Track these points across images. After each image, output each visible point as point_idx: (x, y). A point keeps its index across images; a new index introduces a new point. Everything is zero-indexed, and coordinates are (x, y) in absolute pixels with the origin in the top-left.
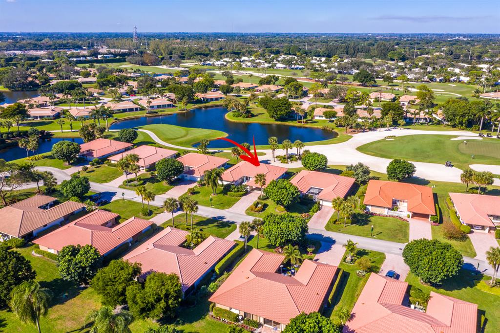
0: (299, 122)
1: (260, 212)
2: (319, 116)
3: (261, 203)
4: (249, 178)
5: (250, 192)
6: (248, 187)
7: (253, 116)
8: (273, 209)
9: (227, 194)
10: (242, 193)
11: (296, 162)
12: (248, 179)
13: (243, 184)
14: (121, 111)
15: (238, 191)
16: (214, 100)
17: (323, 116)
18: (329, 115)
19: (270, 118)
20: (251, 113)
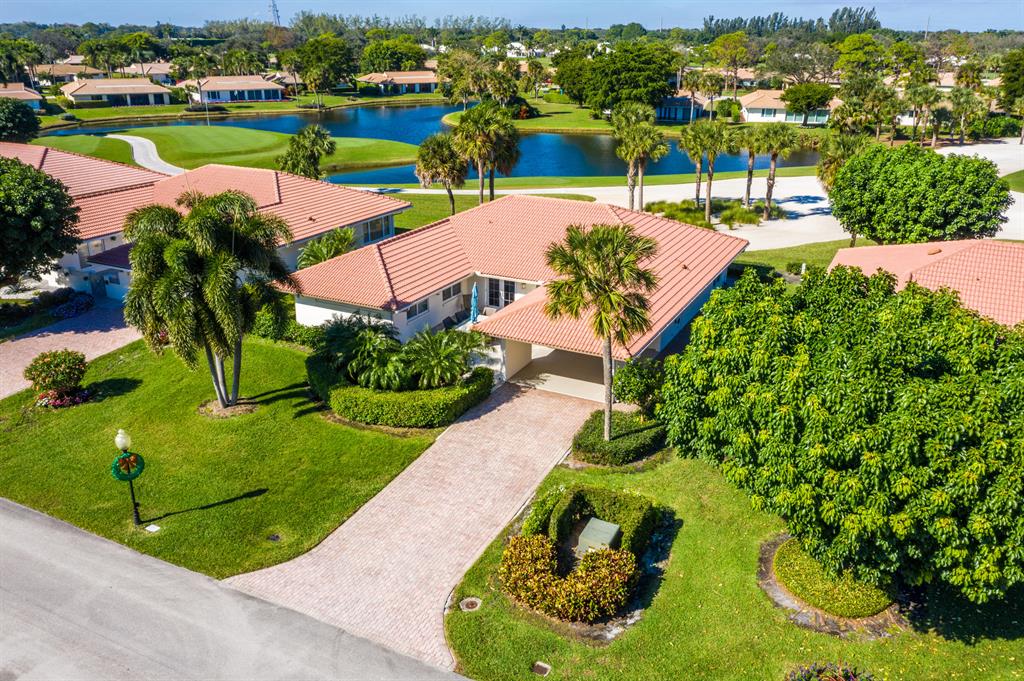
1: (604, 617)
2: (764, 111)
3: (616, 505)
4: (510, 288)
5: (510, 390)
6: (498, 353)
7: (532, 113)
8: (732, 573)
9: (324, 408)
10: (441, 396)
11: (753, 226)
12: (499, 293)
13: (467, 327)
14: (105, 99)
15: (411, 384)
16: (417, 89)
17: (775, 110)
18: (808, 97)
19: (592, 120)
20: (527, 105)
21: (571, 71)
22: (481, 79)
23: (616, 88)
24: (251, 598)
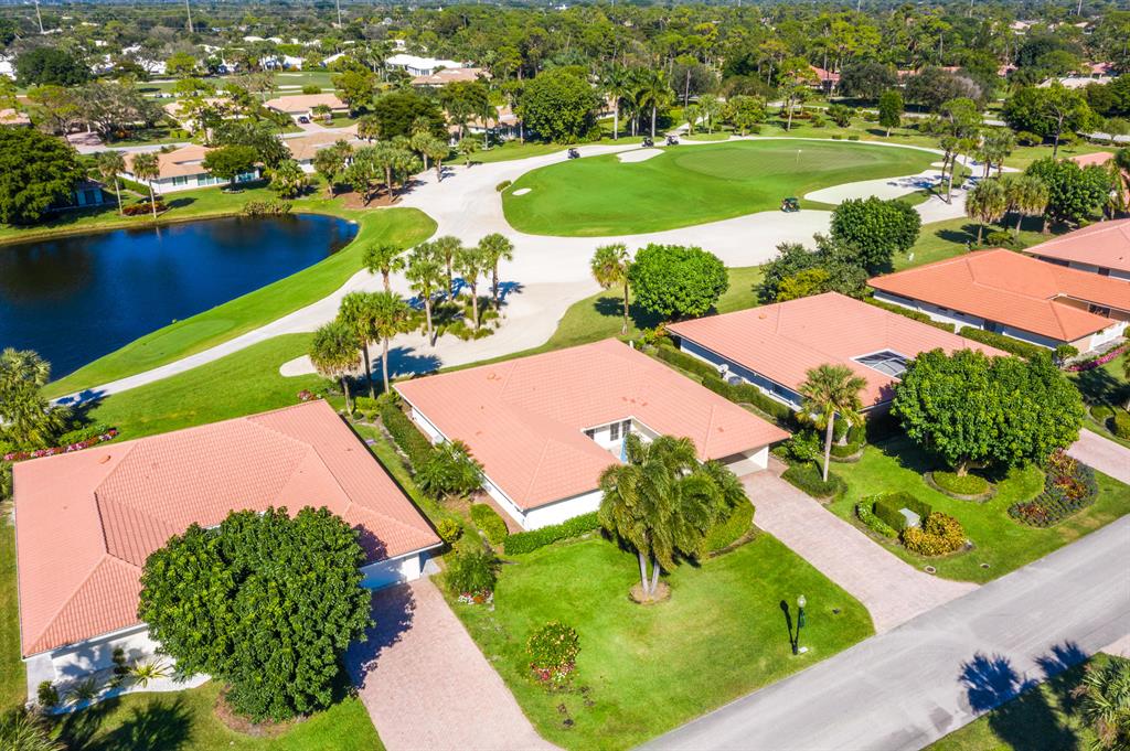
0: (134, 212)
2: (174, 180)
17: (186, 177)
18: (238, 163)
24: (899, 627)
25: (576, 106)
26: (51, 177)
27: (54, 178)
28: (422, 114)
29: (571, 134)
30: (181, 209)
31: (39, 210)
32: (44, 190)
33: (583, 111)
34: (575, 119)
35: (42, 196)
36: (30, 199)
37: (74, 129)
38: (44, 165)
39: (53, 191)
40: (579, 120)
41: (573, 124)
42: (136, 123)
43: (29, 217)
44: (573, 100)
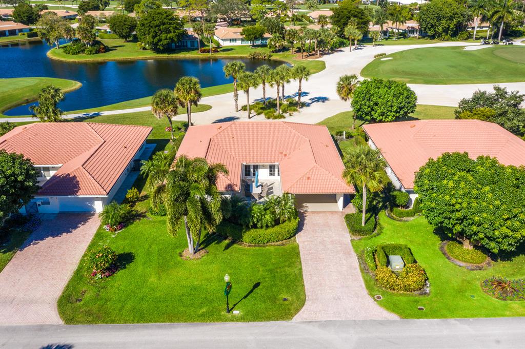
0: (203, 51)
2: (230, 40)
4: (256, 167)
7: (107, 49)
8: (440, 261)
16: (7, 33)
17: (236, 39)
18: (255, 33)
19: (141, 50)
20: (103, 45)
21: (120, 22)
22: (71, 31)
23: (158, 34)
24: (310, 322)
25: (451, 18)
26: (169, 32)
27: (171, 32)
28: (355, 16)
29: (447, 35)
30: (225, 52)
31: (163, 46)
32: (166, 37)
33: (455, 21)
34: (449, 26)
35: (165, 40)
36: (160, 40)
37: (222, 20)
38: (169, 26)
39: (170, 38)
40: (452, 26)
41: (448, 28)
42: (247, 19)
43: (159, 48)
44: (449, 15)
